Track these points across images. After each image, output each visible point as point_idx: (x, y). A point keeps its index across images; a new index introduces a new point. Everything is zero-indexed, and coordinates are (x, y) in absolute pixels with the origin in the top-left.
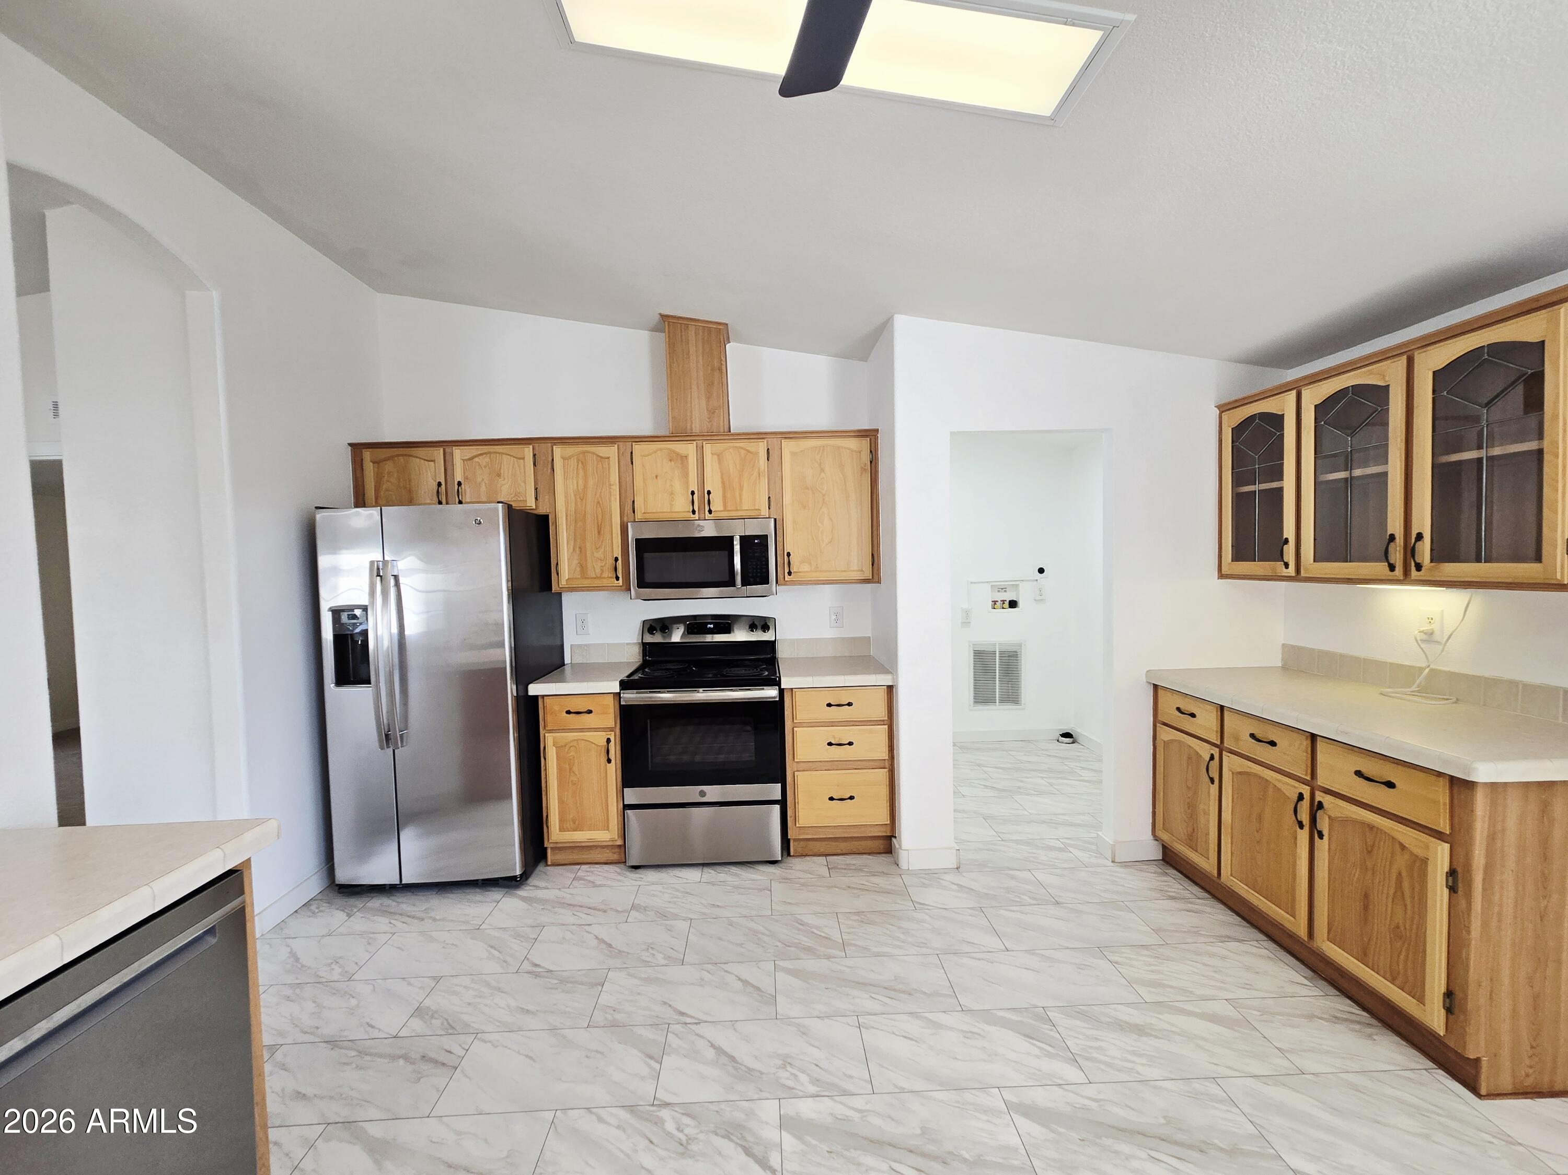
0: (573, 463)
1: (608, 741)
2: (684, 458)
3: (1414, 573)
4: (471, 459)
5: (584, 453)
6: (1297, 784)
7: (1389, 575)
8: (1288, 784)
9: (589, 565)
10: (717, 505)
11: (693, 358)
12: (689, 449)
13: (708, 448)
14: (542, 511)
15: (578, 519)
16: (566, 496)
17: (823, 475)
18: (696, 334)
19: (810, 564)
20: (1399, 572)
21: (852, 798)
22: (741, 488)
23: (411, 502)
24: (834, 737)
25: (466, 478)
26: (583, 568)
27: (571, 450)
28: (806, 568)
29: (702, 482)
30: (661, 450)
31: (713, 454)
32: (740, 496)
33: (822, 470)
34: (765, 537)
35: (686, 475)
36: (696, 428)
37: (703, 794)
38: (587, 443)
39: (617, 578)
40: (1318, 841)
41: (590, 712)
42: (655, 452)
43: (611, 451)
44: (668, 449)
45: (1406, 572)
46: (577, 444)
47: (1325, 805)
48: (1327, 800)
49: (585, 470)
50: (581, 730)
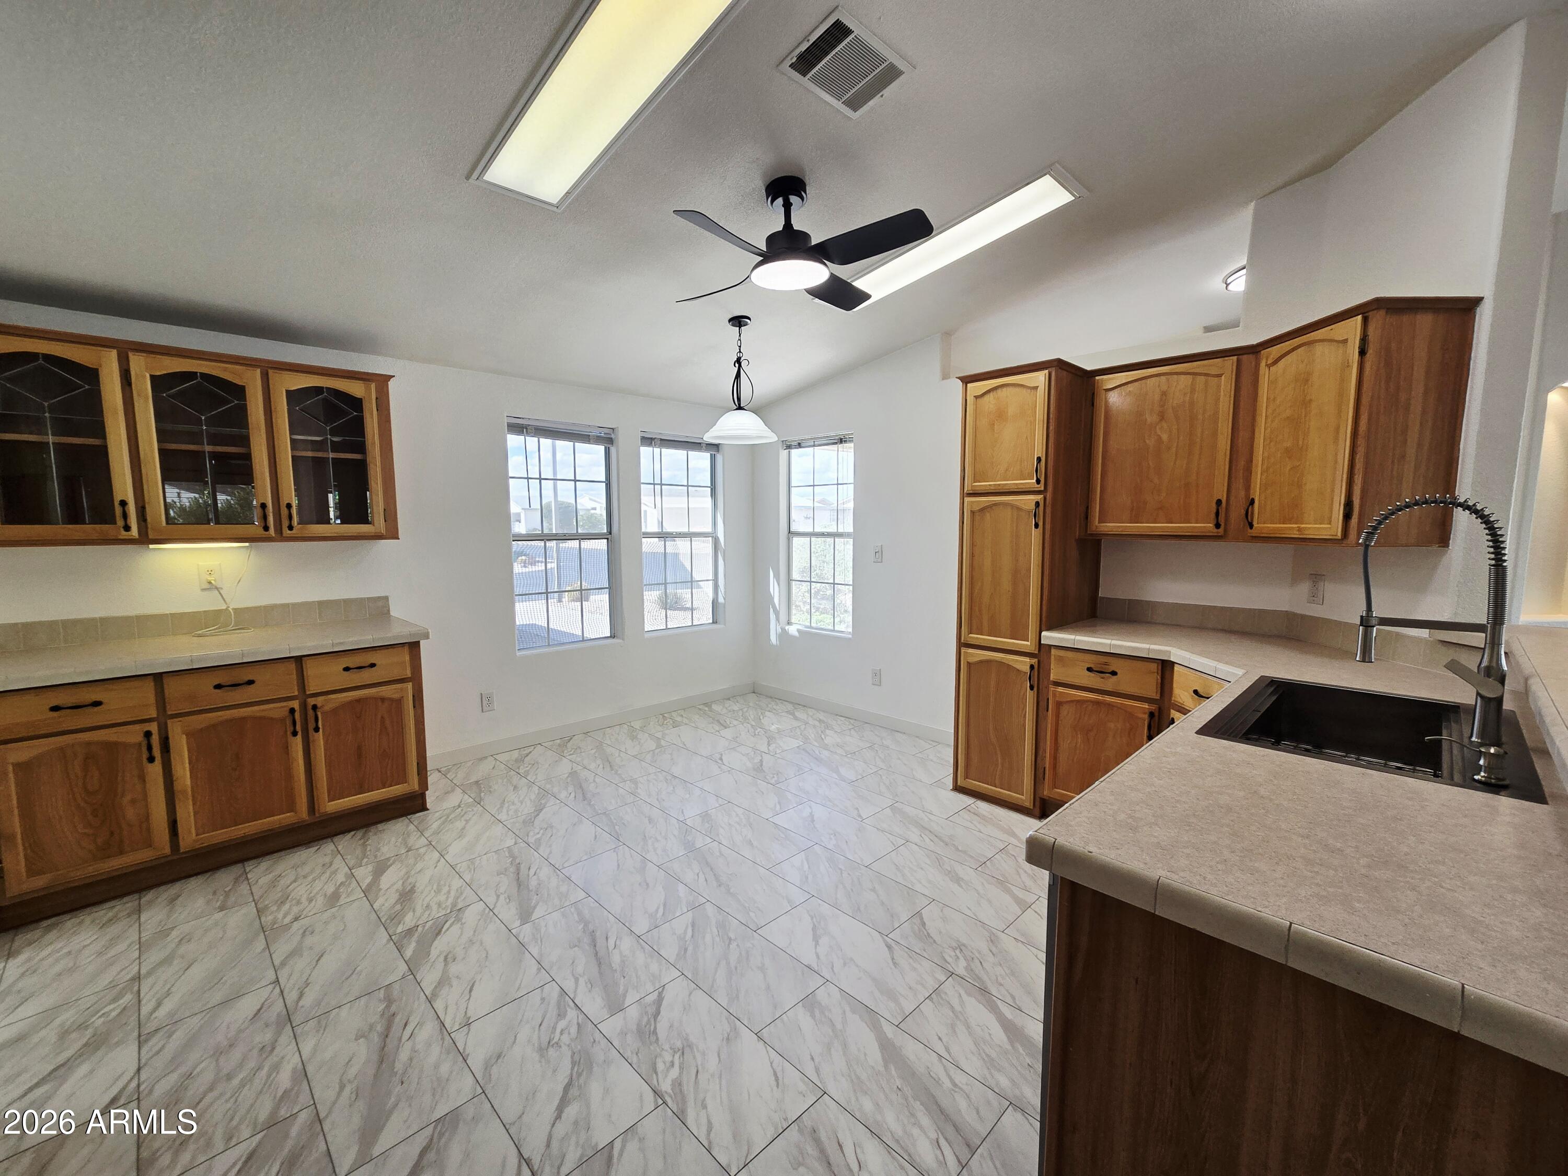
3: (287, 532)
6: (284, 704)
7: (265, 534)
8: (271, 709)
20: (272, 531)
40: (313, 736)
45: (279, 530)
47: (319, 705)
48: (319, 701)
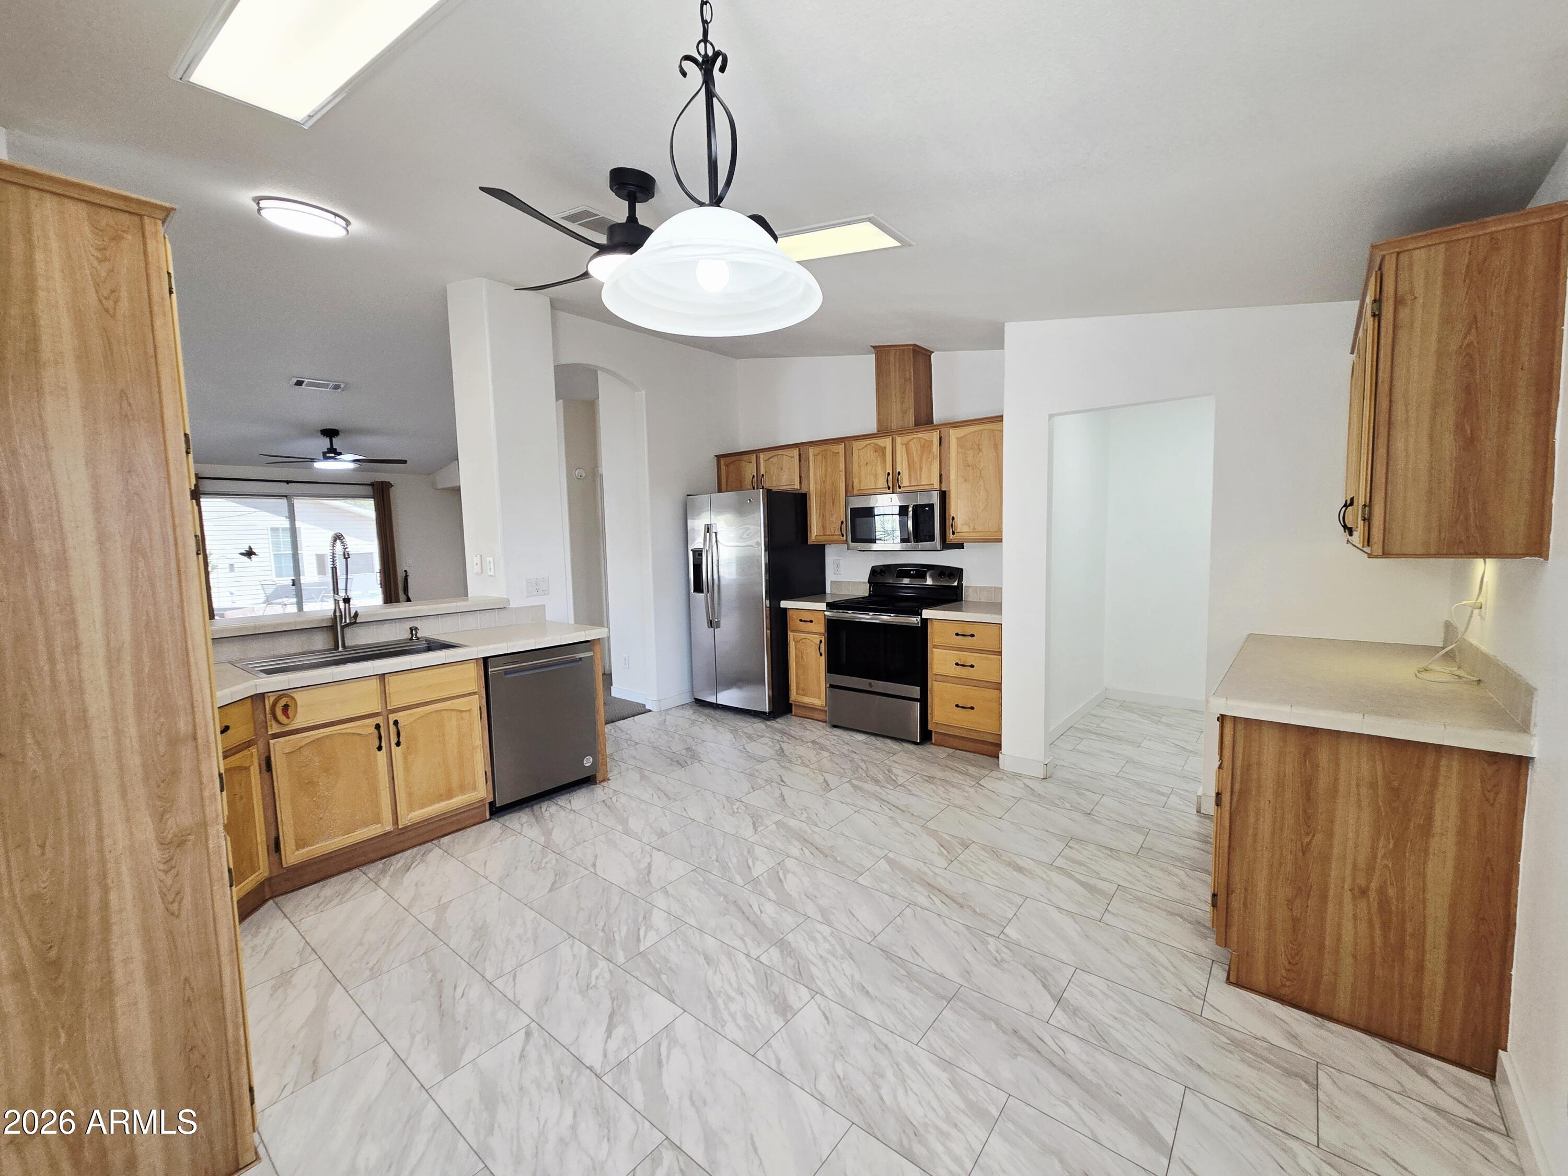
0: (820, 457)
1: (821, 641)
2: (883, 449)
4: (768, 459)
5: (825, 450)
9: (827, 525)
10: (905, 482)
11: (892, 374)
12: (886, 442)
13: (899, 440)
14: (804, 491)
15: (822, 495)
16: (815, 480)
17: (981, 454)
18: (895, 355)
19: (969, 526)
21: (972, 708)
22: (921, 469)
23: (741, 487)
24: (960, 659)
25: (766, 472)
26: (824, 527)
27: (818, 449)
28: (966, 529)
29: (894, 466)
30: (869, 444)
31: (903, 444)
32: (920, 474)
33: (980, 450)
34: (931, 506)
35: (884, 461)
36: (894, 427)
37: (870, 685)
38: (826, 444)
39: (843, 536)
41: (811, 621)
42: (866, 446)
43: (841, 448)
44: (876, 444)
46: (821, 445)
49: (826, 462)
50: (808, 633)
